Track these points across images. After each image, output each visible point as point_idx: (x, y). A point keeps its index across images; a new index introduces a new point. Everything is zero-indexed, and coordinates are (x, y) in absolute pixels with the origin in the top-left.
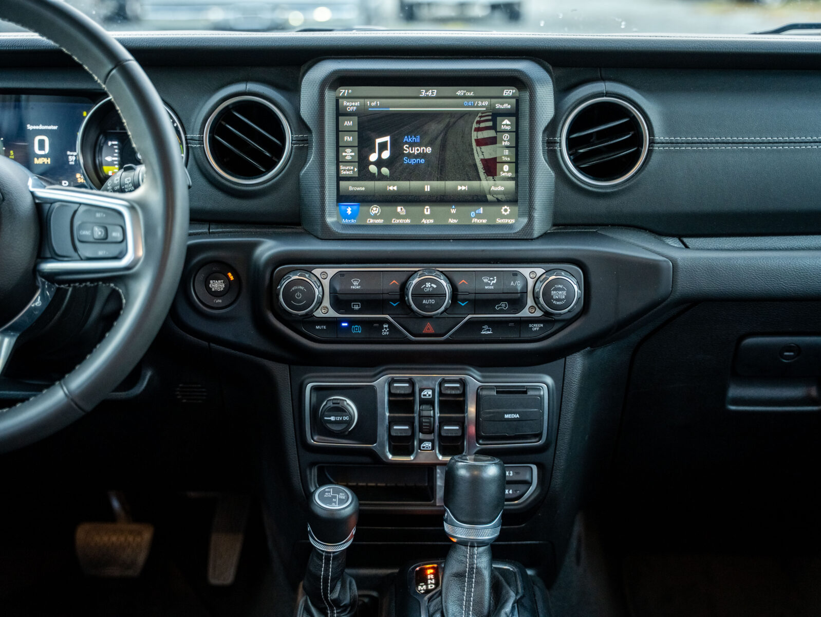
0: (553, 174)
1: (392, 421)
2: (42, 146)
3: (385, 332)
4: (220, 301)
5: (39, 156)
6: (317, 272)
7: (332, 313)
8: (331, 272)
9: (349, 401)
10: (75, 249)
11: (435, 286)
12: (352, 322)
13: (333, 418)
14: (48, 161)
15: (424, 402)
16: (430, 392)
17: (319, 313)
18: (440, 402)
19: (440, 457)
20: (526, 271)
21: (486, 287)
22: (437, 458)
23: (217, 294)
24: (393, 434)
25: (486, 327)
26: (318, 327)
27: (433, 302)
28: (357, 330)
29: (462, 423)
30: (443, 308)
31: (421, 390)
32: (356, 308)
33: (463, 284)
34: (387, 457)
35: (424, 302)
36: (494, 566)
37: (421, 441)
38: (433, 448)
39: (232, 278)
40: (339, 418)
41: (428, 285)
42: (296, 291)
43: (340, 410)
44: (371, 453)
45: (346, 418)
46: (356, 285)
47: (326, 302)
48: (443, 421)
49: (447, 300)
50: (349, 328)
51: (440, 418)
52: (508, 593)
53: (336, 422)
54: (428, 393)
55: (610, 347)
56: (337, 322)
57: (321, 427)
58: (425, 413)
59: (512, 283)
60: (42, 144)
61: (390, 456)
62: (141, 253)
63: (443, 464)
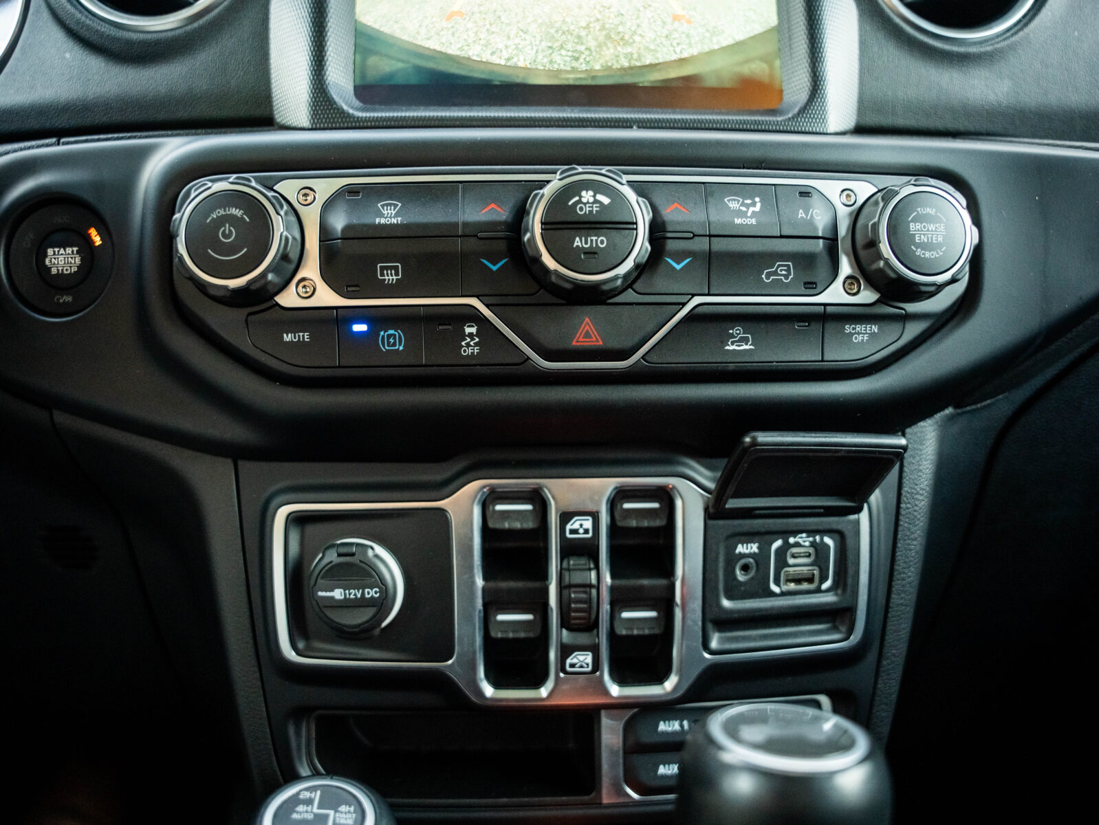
1: (493, 603)
3: (470, 348)
4: (69, 299)
6: (289, 187)
7: (326, 297)
8: (325, 186)
9: (380, 550)
11: (605, 200)
12: (378, 318)
13: (338, 594)
15: (571, 549)
16: (588, 523)
17: (289, 298)
18: (613, 550)
19: (615, 690)
20: (831, 187)
21: (738, 221)
22: (606, 692)
23: (61, 283)
24: (497, 634)
25: (737, 331)
26: (288, 338)
27: (602, 242)
28: (393, 341)
29: (665, 604)
30: (628, 265)
31: (566, 517)
32: (390, 278)
33: (675, 214)
34: (480, 693)
35: (577, 242)
37: (566, 651)
38: (596, 665)
39: (98, 241)
40: (354, 594)
41: (587, 196)
42: (221, 222)
43: (361, 572)
44: (440, 682)
45: (371, 593)
46: (389, 214)
47: (311, 270)
48: (621, 599)
49: (641, 245)
50: (371, 335)
51: (613, 589)
53: (346, 604)
54: (581, 526)
56: (335, 319)
57: (313, 619)
58: (577, 578)
59: (801, 214)
61: (489, 690)
63: (618, 706)
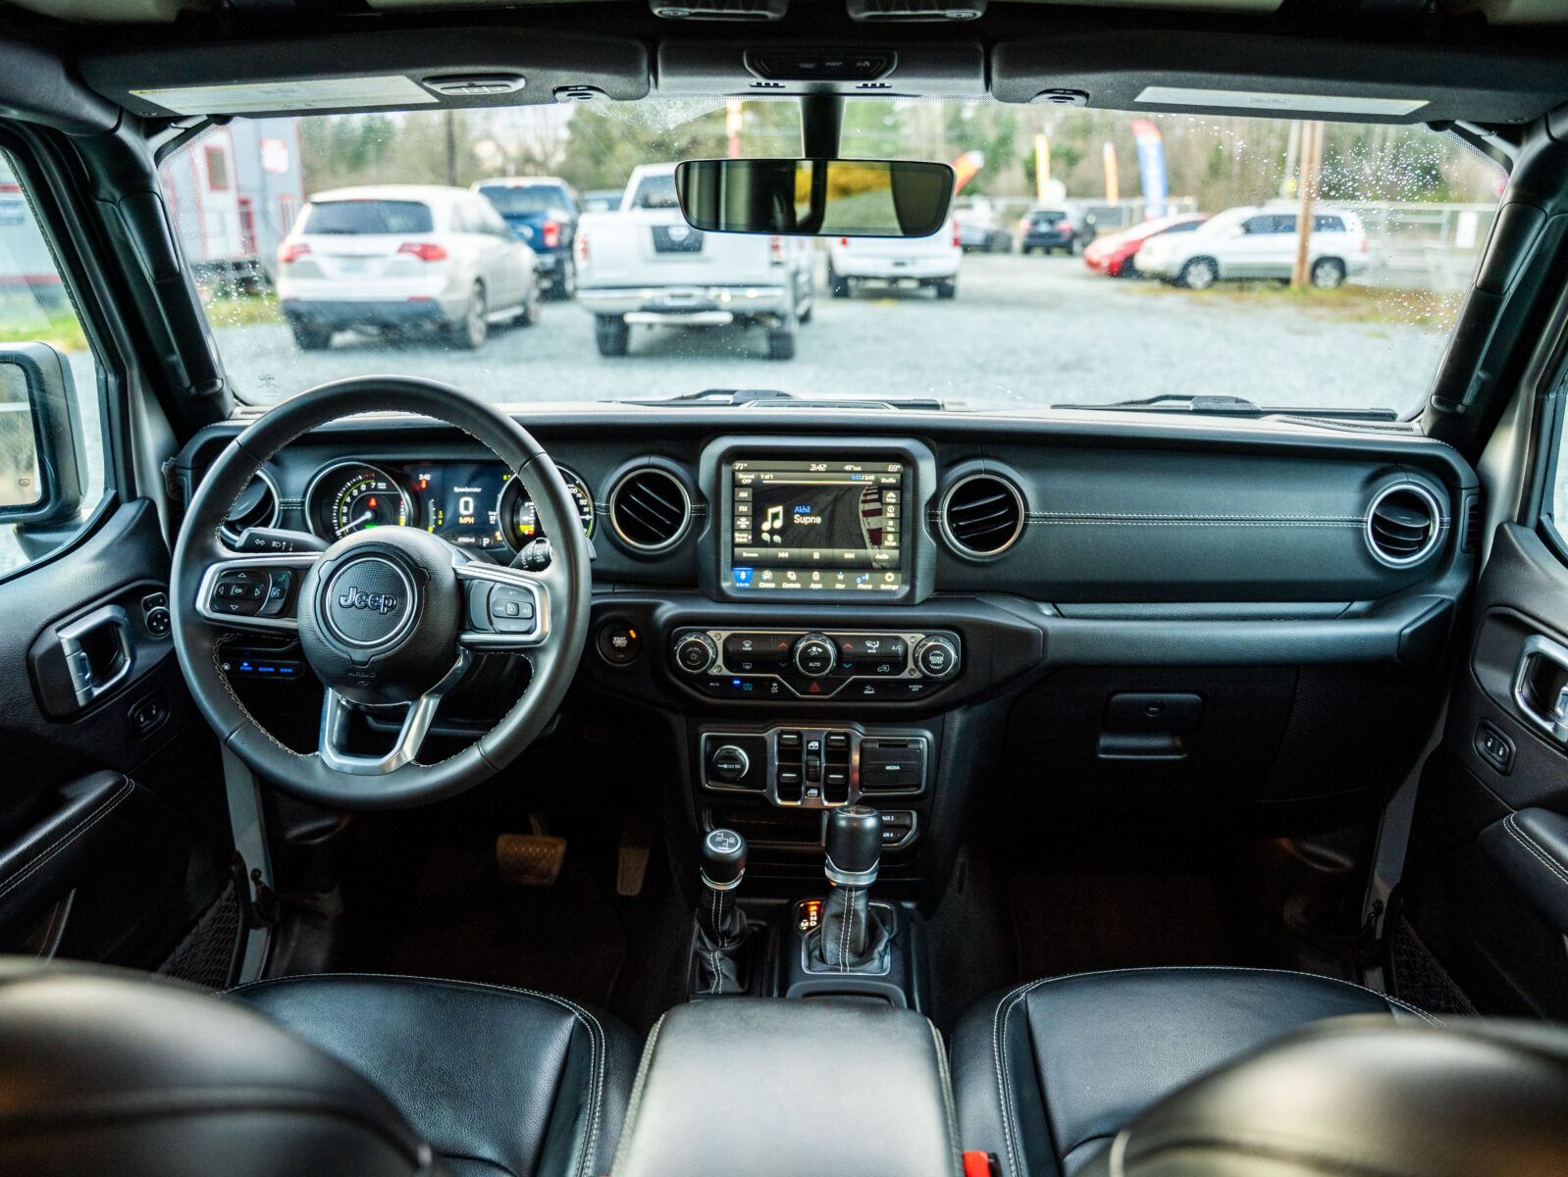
0: (935, 544)
1: (781, 769)
2: (466, 507)
3: (775, 689)
4: (622, 656)
5: (463, 516)
6: (711, 633)
7: (726, 672)
8: (725, 634)
9: (741, 751)
10: (491, 623)
11: (820, 650)
12: (743, 680)
13: (725, 766)
14: (471, 520)
15: (810, 752)
16: (817, 744)
17: (714, 671)
18: (827, 753)
19: (826, 803)
20: (906, 636)
21: (869, 651)
22: (822, 803)
23: (619, 650)
24: (783, 781)
25: (868, 687)
26: (712, 684)
27: (819, 664)
28: (748, 687)
29: (846, 772)
30: (828, 671)
31: (809, 742)
32: (748, 667)
33: (847, 646)
34: (776, 802)
35: (811, 664)
36: (870, 904)
37: (808, 788)
38: (819, 795)
39: (634, 635)
40: (731, 766)
41: (814, 649)
42: (691, 652)
43: (732, 758)
44: (761, 797)
45: (738, 766)
46: (747, 646)
47: (720, 661)
48: (829, 771)
49: (832, 663)
50: (740, 686)
51: (826, 767)
52: (882, 932)
53: (728, 770)
54: (814, 745)
55: (985, 705)
56: (728, 680)
57: (715, 774)
58: (812, 763)
59: (894, 648)
60: (467, 504)
61: (779, 801)
62: (548, 628)
63: (829, 809)
